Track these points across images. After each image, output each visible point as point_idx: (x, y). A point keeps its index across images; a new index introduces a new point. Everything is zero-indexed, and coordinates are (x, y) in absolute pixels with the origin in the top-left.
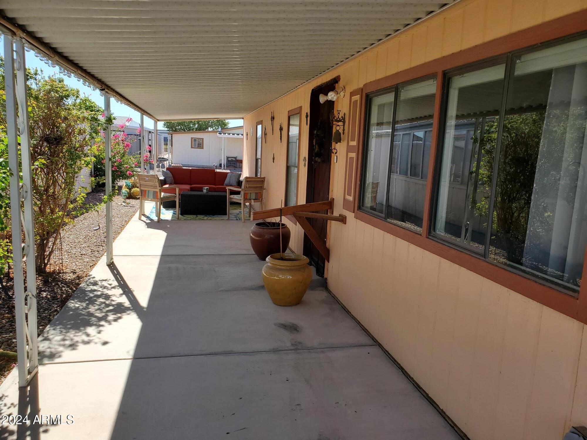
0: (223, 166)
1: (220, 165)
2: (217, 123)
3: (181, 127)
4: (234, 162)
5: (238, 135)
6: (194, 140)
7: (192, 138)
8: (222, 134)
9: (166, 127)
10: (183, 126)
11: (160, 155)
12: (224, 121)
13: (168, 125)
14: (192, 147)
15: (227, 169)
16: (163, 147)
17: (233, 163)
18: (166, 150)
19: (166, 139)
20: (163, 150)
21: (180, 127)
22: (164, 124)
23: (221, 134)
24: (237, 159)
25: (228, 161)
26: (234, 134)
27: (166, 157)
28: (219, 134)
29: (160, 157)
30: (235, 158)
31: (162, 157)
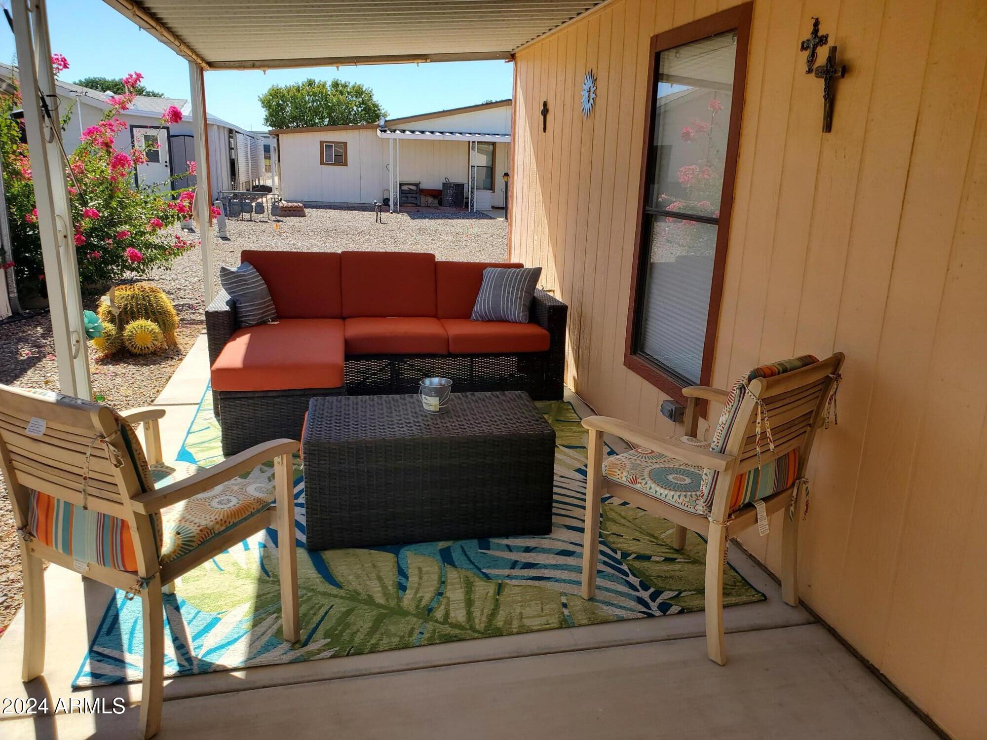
0: (391, 203)
1: (386, 201)
2: (365, 114)
3: (297, 123)
4: (414, 195)
5: (423, 132)
6: (325, 147)
7: (322, 143)
8: (388, 132)
9: (270, 125)
10: (300, 122)
11: (257, 180)
12: (378, 112)
13: (273, 121)
14: (322, 163)
15: (401, 212)
16: (263, 162)
17: (411, 197)
18: (269, 169)
19: (267, 149)
20: (264, 170)
21: (295, 123)
22: (265, 119)
23: (385, 131)
24: (422, 186)
25: (402, 192)
26: (413, 132)
27: (269, 183)
28: (381, 131)
29: (257, 184)
30: (417, 185)
31: (262, 184)
